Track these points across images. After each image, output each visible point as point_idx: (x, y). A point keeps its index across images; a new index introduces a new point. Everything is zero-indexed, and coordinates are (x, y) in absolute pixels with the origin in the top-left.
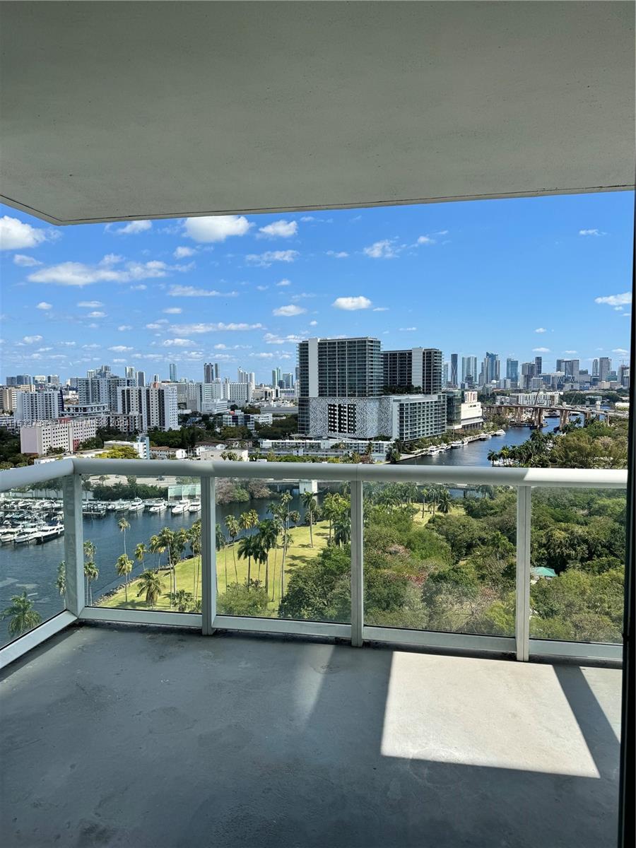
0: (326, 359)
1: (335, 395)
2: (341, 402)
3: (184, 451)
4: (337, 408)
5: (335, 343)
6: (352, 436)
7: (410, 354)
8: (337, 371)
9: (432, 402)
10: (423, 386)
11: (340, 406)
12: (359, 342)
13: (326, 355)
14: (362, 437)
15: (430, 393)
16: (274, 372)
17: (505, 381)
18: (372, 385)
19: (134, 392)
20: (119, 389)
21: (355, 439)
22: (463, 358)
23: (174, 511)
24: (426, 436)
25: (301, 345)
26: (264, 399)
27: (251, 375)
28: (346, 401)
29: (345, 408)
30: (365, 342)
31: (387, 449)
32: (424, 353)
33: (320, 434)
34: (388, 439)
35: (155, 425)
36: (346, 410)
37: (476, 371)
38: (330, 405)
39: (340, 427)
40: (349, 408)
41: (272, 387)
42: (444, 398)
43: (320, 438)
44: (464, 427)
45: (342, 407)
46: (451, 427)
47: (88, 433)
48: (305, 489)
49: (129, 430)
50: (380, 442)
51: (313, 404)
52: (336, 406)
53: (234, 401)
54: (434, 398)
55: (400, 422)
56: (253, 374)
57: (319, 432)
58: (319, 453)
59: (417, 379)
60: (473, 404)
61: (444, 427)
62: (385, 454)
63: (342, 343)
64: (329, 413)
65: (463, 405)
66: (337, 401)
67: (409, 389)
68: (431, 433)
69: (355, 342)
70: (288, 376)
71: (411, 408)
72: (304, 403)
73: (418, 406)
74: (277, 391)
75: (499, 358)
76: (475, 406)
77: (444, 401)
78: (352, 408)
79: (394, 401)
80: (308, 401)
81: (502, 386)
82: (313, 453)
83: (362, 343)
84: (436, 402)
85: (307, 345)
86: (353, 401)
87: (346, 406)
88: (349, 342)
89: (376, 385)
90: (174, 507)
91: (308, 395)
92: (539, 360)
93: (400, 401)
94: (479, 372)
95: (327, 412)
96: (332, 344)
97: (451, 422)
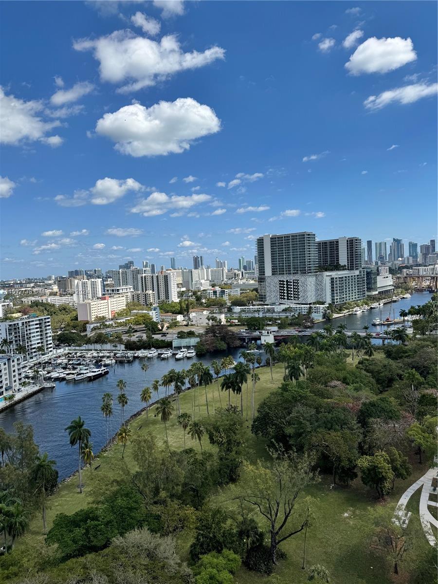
0: (276, 248)
1: (284, 274)
2: (288, 279)
3: (182, 316)
4: (285, 283)
5: (282, 237)
6: (297, 302)
7: (337, 242)
8: (285, 257)
9: (355, 276)
10: (348, 265)
11: (287, 281)
12: (299, 235)
13: (276, 246)
14: (304, 302)
15: (353, 270)
16: (240, 260)
17: (408, 258)
18: (310, 266)
19: (149, 277)
20: (139, 276)
21: (299, 304)
22: (376, 244)
23: (177, 356)
24: (351, 300)
25: (258, 240)
26: (233, 279)
27: (224, 262)
28: (291, 278)
29: (291, 282)
30: (304, 235)
31: (323, 311)
32: (347, 241)
33: (274, 301)
34: (323, 303)
35: (163, 299)
36: (292, 284)
37: (386, 252)
38: (280, 281)
39: (288, 296)
40: (294, 283)
41: (239, 270)
42: (364, 272)
43: (274, 304)
44: (379, 292)
45: (289, 282)
46: (369, 294)
47: (120, 306)
48: (265, 341)
49: (146, 303)
50: (318, 306)
51: (268, 281)
52: (284, 281)
53: (214, 281)
54: (357, 273)
55: (332, 291)
56: (226, 262)
57: (273, 300)
58: (274, 314)
59: (343, 260)
60: (386, 276)
61: (365, 293)
62: (322, 314)
63: (287, 237)
64: (280, 287)
65: (378, 277)
66: (285, 278)
67: (337, 267)
68: (355, 298)
69: (297, 236)
70: (250, 261)
71: (339, 281)
72: (261, 280)
73: (344, 279)
74: (242, 272)
75: (403, 242)
76: (387, 277)
77: (364, 275)
78: (296, 282)
79: (327, 276)
80: (264, 279)
81: (406, 262)
82: (270, 315)
83: (302, 235)
84: (358, 276)
85: (263, 240)
86: (296, 277)
87: (292, 281)
88: (292, 236)
89: (313, 265)
90: (177, 354)
91: (264, 275)
92: (433, 242)
93: (331, 276)
94: (388, 252)
95: (278, 286)
96: (280, 238)
97: (369, 289)
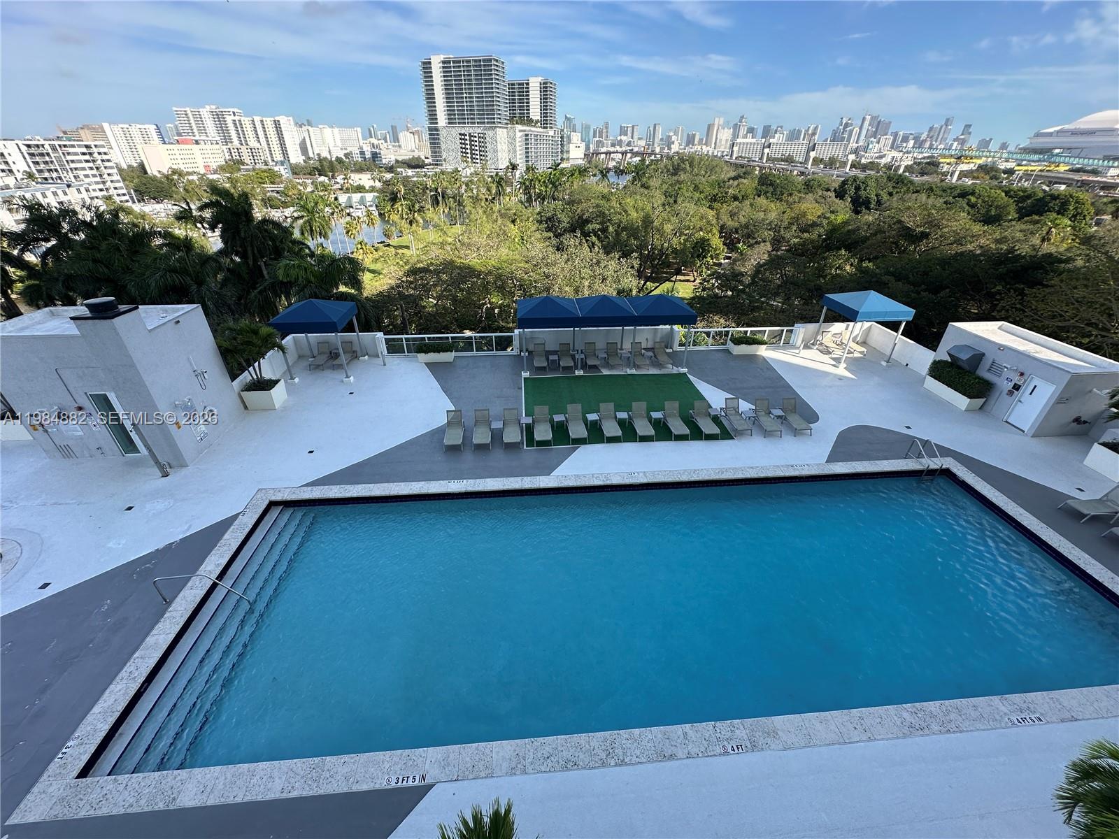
0: (451, 80)
1: (465, 123)
2: (471, 131)
4: (467, 138)
5: (460, 62)
7: (528, 84)
8: (465, 95)
10: (541, 120)
11: (470, 134)
12: (484, 63)
13: (451, 76)
14: (494, 167)
15: (547, 128)
25: (424, 63)
28: (476, 130)
29: (476, 137)
30: (490, 60)
32: (541, 83)
36: (476, 139)
38: (460, 134)
39: (471, 159)
40: (479, 137)
45: (472, 136)
47: (217, 160)
51: (443, 133)
52: (466, 135)
54: (551, 133)
55: (526, 153)
57: (452, 164)
59: (535, 113)
60: (577, 145)
63: (468, 61)
64: (461, 143)
65: (570, 145)
66: (466, 130)
67: (530, 122)
69: (480, 61)
71: (534, 139)
72: (433, 132)
73: (539, 136)
76: (579, 147)
77: (558, 135)
78: (482, 137)
79: (520, 131)
80: (437, 131)
83: (487, 62)
84: (552, 137)
85: (430, 63)
86: (482, 129)
87: (477, 134)
88: (474, 61)
91: (437, 123)
93: (524, 131)
95: (458, 142)
96: (456, 62)
